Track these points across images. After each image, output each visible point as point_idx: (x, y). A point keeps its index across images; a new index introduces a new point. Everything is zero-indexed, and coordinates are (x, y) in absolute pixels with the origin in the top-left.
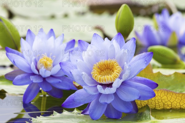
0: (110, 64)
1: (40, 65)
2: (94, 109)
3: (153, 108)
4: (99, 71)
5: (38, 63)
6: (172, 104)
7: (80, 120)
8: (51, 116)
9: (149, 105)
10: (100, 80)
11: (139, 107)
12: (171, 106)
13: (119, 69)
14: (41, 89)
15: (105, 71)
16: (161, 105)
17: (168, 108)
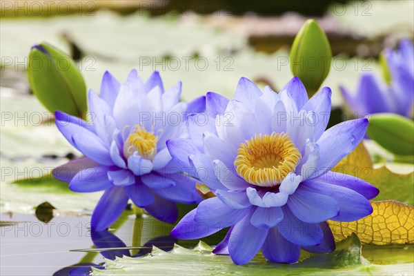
0: (275, 143)
1: (130, 148)
2: (240, 241)
3: (368, 242)
4: (252, 158)
5: (126, 143)
6: (408, 234)
7: (210, 266)
8: (148, 257)
9: (359, 236)
10: (253, 176)
11: (337, 239)
12: (407, 239)
13: (294, 155)
14: (130, 201)
15: (264, 159)
16: (384, 236)
17: (400, 242)
